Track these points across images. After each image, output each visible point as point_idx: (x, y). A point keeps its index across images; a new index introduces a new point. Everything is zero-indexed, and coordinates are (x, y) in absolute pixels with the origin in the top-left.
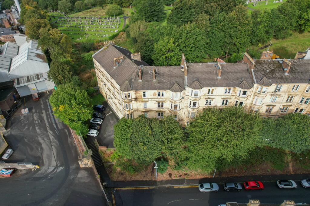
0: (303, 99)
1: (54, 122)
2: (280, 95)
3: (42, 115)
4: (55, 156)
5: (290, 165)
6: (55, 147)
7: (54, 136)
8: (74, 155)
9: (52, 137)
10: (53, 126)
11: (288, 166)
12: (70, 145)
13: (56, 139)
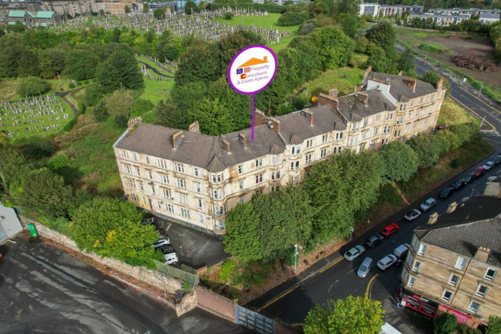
0: (385, 127)
1: (72, 280)
2: (368, 129)
3: (36, 279)
4: (119, 325)
5: (403, 197)
6: (108, 313)
7: (92, 299)
8: (151, 307)
9: (88, 303)
10: (76, 285)
11: (402, 200)
12: (132, 297)
13: (99, 301)
